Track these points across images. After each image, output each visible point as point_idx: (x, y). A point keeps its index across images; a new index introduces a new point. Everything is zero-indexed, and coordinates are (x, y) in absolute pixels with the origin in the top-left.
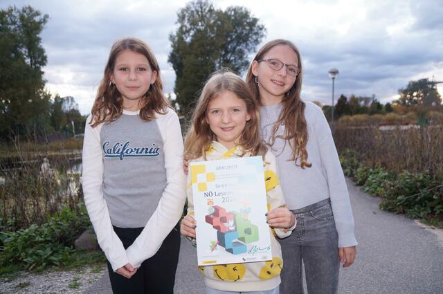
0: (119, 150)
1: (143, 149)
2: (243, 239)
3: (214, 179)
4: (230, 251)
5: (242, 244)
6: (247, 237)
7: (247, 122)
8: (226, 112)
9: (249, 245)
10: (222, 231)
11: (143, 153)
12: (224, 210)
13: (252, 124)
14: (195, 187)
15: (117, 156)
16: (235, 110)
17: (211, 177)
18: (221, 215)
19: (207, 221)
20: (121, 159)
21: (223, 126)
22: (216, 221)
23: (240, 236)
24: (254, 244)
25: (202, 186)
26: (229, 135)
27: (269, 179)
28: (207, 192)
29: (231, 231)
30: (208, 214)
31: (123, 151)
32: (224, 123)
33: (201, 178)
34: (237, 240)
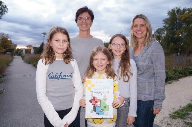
0: (58, 76)
1: (68, 75)
2: (103, 110)
3: (94, 86)
4: (98, 114)
5: (102, 112)
6: (104, 109)
7: (107, 64)
8: (99, 60)
9: (105, 112)
10: (95, 106)
11: (68, 77)
12: (97, 98)
13: (109, 65)
14: (86, 89)
15: (57, 79)
16: (103, 59)
17: (93, 85)
18: (96, 100)
19: (90, 102)
20: (59, 80)
21: (98, 65)
22: (94, 102)
23: (102, 109)
24: (107, 112)
25: (89, 89)
26: (100, 69)
27: (115, 86)
28: (91, 91)
29: (99, 106)
30: (91, 99)
31: (59, 76)
32: (99, 64)
33: (89, 85)
34: (100, 110)
